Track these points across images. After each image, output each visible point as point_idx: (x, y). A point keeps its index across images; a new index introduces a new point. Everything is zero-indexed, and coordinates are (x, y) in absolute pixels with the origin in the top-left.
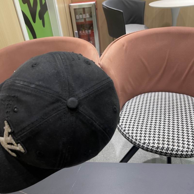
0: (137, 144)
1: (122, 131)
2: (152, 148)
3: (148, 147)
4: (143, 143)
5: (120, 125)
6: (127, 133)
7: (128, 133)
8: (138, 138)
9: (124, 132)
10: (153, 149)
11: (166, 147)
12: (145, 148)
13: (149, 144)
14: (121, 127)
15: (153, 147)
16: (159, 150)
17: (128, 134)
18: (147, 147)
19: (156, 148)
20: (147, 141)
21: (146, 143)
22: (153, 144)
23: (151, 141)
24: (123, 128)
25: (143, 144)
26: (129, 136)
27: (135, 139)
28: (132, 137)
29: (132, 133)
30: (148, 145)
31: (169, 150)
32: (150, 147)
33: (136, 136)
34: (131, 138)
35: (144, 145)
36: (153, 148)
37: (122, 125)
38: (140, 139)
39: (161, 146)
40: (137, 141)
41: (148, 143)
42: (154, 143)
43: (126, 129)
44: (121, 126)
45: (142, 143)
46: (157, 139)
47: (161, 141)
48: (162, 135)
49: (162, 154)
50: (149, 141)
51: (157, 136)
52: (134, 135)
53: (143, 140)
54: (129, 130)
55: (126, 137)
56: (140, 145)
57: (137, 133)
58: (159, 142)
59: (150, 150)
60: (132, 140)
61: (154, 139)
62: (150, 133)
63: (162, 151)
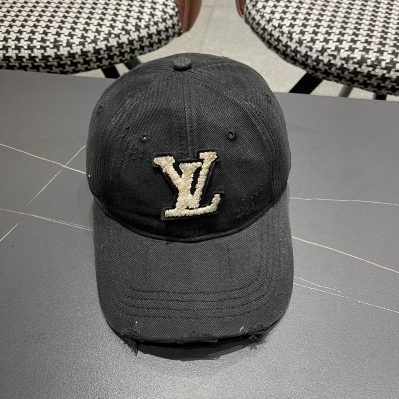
0: (301, 56)
1: (263, 23)
2: (343, 62)
3: (333, 62)
4: (320, 49)
5: (258, 9)
6: (277, 26)
7: (280, 26)
8: (307, 37)
9: (266, 27)
10: (345, 66)
11: (388, 61)
12: (325, 65)
13: (335, 53)
14: (259, 14)
15: (347, 60)
16: (363, 68)
17: (278, 29)
18: (330, 60)
19: (357, 63)
20: (332, 45)
21: (329, 51)
22: (349, 53)
23: (346, 45)
24: (265, 15)
26: (280, 34)
27: (298, 40)
28: (289, 35)
29: (292, 26)
30: (332, 55)
31: (393, 70)
32: (338, 59)
33: (302, 33)
34: (284, 39)
35: (322, 55)
36: (347, 62)
37: (264, 7)
38: (313, 41)
39: (372, 56)
40: (303, 46)
41: (333, 48)
42: (352, 49)
43: (274, 16)
44: (262, 10)
45: (317, 51)
46: (363, 39)
47: (376, 44)
48: (380, 31)
49: (369, 82)
50: (338, 44)
51: (365, 33)
52: (297, 29)
53: (320, 42)
54: (282, 19)
55: (271, 39)
56: (309, 58)
57: (304, 26)
58: (368, 47)
59: (337, 71)
60: (289, 43)
61: (356, 39)
62: (346, 26)
63: (372, 73)
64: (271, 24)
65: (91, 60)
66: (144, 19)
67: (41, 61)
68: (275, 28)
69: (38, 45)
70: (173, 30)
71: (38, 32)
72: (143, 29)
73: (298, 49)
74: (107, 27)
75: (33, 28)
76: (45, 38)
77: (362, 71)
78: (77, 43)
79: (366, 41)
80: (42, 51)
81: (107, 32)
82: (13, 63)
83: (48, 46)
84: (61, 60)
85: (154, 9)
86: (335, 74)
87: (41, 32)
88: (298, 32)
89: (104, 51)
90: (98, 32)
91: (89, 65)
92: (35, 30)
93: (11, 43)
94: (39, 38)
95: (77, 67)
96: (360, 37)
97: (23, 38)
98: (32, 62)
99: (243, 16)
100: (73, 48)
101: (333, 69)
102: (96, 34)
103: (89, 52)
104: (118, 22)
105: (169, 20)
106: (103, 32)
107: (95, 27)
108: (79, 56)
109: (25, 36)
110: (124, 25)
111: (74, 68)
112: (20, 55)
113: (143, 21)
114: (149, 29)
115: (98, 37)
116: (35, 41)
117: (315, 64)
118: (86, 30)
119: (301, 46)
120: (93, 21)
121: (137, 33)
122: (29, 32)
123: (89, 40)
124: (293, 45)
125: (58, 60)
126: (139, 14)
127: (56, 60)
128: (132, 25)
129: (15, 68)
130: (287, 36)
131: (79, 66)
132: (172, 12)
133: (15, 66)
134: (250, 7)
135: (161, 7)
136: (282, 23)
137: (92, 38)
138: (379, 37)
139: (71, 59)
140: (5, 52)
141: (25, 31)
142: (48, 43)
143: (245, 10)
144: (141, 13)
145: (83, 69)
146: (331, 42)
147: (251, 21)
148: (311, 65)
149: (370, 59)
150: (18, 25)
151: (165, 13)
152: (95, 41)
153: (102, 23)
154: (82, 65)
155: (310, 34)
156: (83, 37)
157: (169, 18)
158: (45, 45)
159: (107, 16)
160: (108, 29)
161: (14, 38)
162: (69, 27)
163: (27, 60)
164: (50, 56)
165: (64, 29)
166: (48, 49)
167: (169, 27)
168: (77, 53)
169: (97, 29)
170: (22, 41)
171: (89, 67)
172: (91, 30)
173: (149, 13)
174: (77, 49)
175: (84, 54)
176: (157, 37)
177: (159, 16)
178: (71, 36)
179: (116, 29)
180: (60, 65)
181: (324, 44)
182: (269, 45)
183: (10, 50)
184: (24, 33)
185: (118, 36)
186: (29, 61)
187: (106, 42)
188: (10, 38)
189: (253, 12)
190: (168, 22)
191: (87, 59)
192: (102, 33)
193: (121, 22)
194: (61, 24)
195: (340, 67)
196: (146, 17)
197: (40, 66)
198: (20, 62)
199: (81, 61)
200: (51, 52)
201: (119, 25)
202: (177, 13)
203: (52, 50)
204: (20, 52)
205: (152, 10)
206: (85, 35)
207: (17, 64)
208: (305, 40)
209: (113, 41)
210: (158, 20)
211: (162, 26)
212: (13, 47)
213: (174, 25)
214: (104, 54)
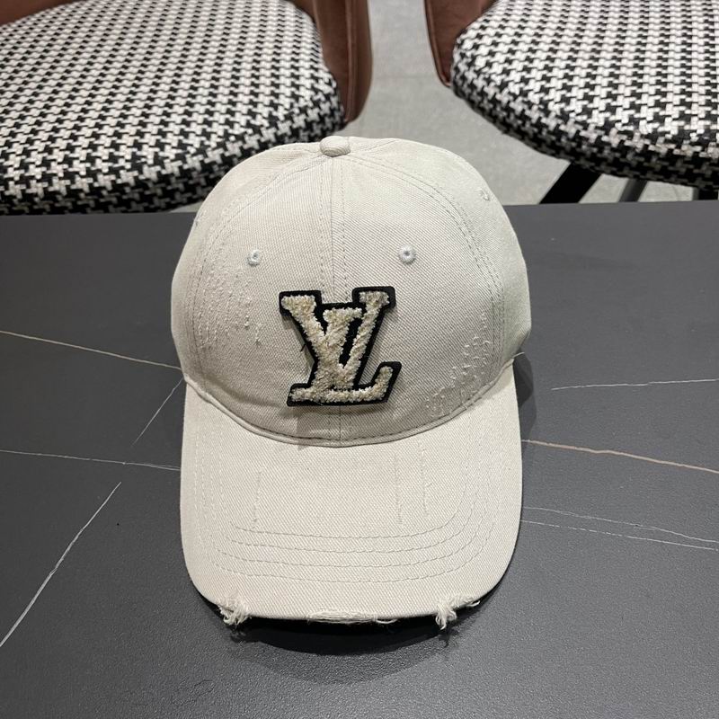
0: (568, 139)
1: (491, 91)
2: (647, 142)
3: (627, 143)
4: (601, 123)
5: (477, 68)
6: (517, 93)
7: (524, 93)
8: (576, 106)
9: (498, 97)
10: (651, 148)
12: (613, 150)
13: (631, 128)
14: (482, 76)
15: (653, 137)
16: (684, 148)
17: (520, 99)
18: (622, 142)
19: (673, 141)
20: (622, 116)
21: (618, 126)
22: (656, 125)
23: (647, 113)
24: (493, 77)
25: (601, 128)
26: (526, 107)
27: (559, 113)
28: (542, 107)
29: (545, 90)
30: (625, 132)
32: (636, 139)
33: (566, 100)
34: (534, 114)
35: (607, 134)
36: (654, 142)
37: (489, 65)
38: (587, 112)
39: (698, 126)
40: (571, 122)
41: (626, 121)
42: (659, 119)
43: (510, 78)
44: (486, 70)
45: (597, 128)
46: (677, 100)
47: (700, 106)
48: (703, 83)
49: (696, 171)
50: (632, 112)
51: (677, 89)
52: (555, 95)
53: (601, 112)
54: (525, 81)
55: (508, 116)
56: (584, 142)
57: (567, 88)
58: (688, 112)
59: (637, 158)
60: (544, 120)
61: (663, 100)
62: (640, 81)
63: (702, 155)
64: (506, 91)
65: (198, 184)
66: (282, 105)
67: (112, 194)
68: (515, 97)
69: (105, 167)
70: (332, 119)
71: (102, 145)
72: (283, 122)
73: (562, 128)
74: (220, 124)
75: (93, 139)
76: (116, 153)
77: (682, 154)
78: (173, 157)
79: (683, 103)
80: (113, 177)
81: (221, 133)
82: (62, 202)
83: (123, 168)
84: (147, 188)
85: (297, 87)
86: (634, 163)
87: (108, 145)
88: (558, 99)
89: (220, 166)
90: (207, 135)
91: (194, 193)
92: (96, 142)
93: (57, 169)
94: (104, 154)
95: (173, 198)
96: (670, 97)
97: (77, 158)
98: (96, 197)
99: (450, 84)
100: (166, 165)
101: (630, 156)
102: (204, 138)
103: (194, 169)
104: (238, 115)
105: (324, 102)
106: (215, 133)
107: (200, 127)
108: (177, 178)
109: (80, 153)
110: (249, 118)
111: (168, 200)
112: (73, 187)
113: (280, 108)
114: (293, 122)
115: (207, 143)
116: (98, 161)
117: (595, 150)
118: (184, 134)
119: (566, 123)
120: (195, 117)
121: (273, 130)
122: (86, 146)
123: (192, 150)
124: (551, 123)
125: (141, 190)
126: (272, 98)
127: (137, 190)
128: (264, 118)
129: (66, 211)
130: (539, 109)
131: (178, 196)
132: (327, 89)
133: (65, 208)
134: (462, 67)
135: (308, 83)
136: (526, 88)
137: (197, 145)
138: (704, 93)
139: (163, 185)
140: (46, 185)
141: (80, 146)
142: (121, 162)
143: (453, 73)
144: (277, 96)
145: (185, 200)
146: (619, 110)
147: (468, 91)
148: (588, 153)
149: (695, 131)
150: (66, 137)
151: (316, 91)
152: (202, 150)
153: (211, 119)
154: (182, 193)
155: (579, 100)
156: (181, 145)
157: (323, 99)
158: (116, 166)
159: (218, 107)
160: (222, 127)
161: (60, 160)
162: (155, 132)
163: (87, 194)
164: (126, 184)
165: (147, 136)
166: (122, 172)
167: (325, 115)
168: (172, 174)
169: (204, 130)
170: (76, 163)
171: (195, 197)
172: (194, 132)
173: (289, 94)
174: (172, 167)
175: (185, 173)
176: (306, 133)
177: (308, 98)
178: (160, 145)
179: (236, 126)
180: (144, 198)
181: (608, 114)
182: (507, 128)
183: (55, 180)
184: (78, 150)
185: (240, 138)
186: (89, 197)
187: (221, 151)
188: (54, 160)
189: (470, 75)
190: (322, 106)
191: (191, 182)
192: (213, 136)
193: (243, 114)
194: (139, 128)
195: (642, 151)
196: (285, 101)
197: (110, 203)
198: (73, 200)
199: (181, 186)
200: (127, 177)
201: (241, 119)
202: (335, 89)
203: (130, 173)
204: (73, 182)
205: (293, 89)
206: (185, 141)
207: (69, 204)
208: (573, 111)
209: (234, 148)
210: (304, 104)
211: (313, 114)
212: (61, 175)
213: (332, 110)
214: (220, 170)
